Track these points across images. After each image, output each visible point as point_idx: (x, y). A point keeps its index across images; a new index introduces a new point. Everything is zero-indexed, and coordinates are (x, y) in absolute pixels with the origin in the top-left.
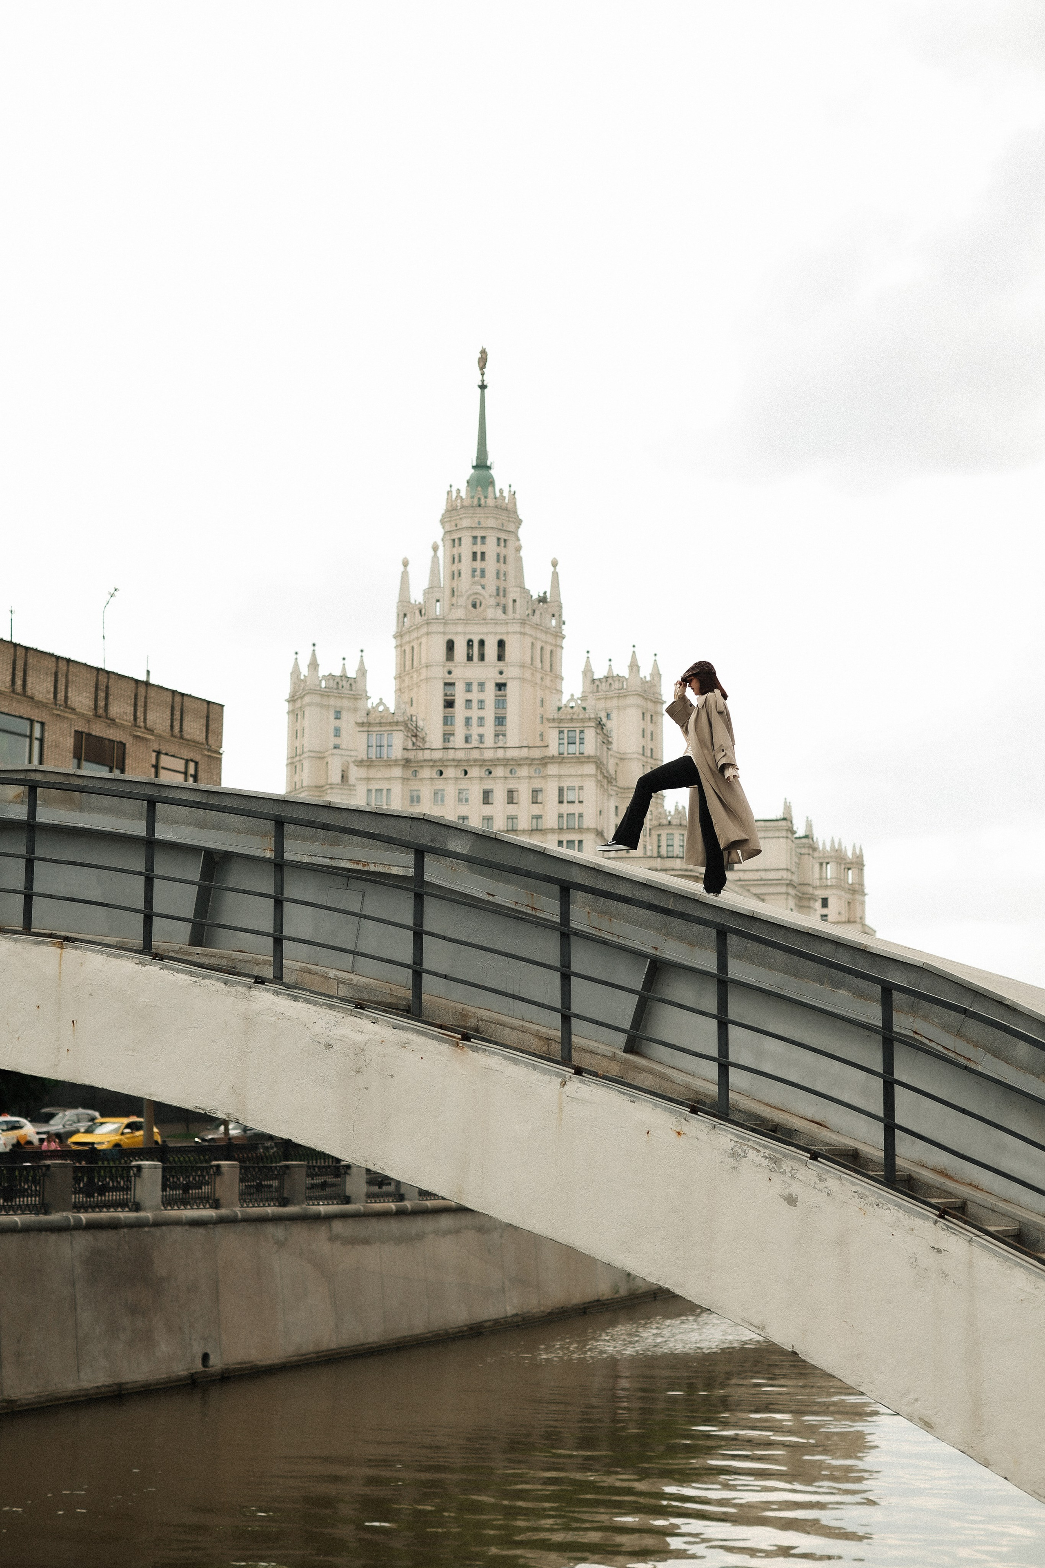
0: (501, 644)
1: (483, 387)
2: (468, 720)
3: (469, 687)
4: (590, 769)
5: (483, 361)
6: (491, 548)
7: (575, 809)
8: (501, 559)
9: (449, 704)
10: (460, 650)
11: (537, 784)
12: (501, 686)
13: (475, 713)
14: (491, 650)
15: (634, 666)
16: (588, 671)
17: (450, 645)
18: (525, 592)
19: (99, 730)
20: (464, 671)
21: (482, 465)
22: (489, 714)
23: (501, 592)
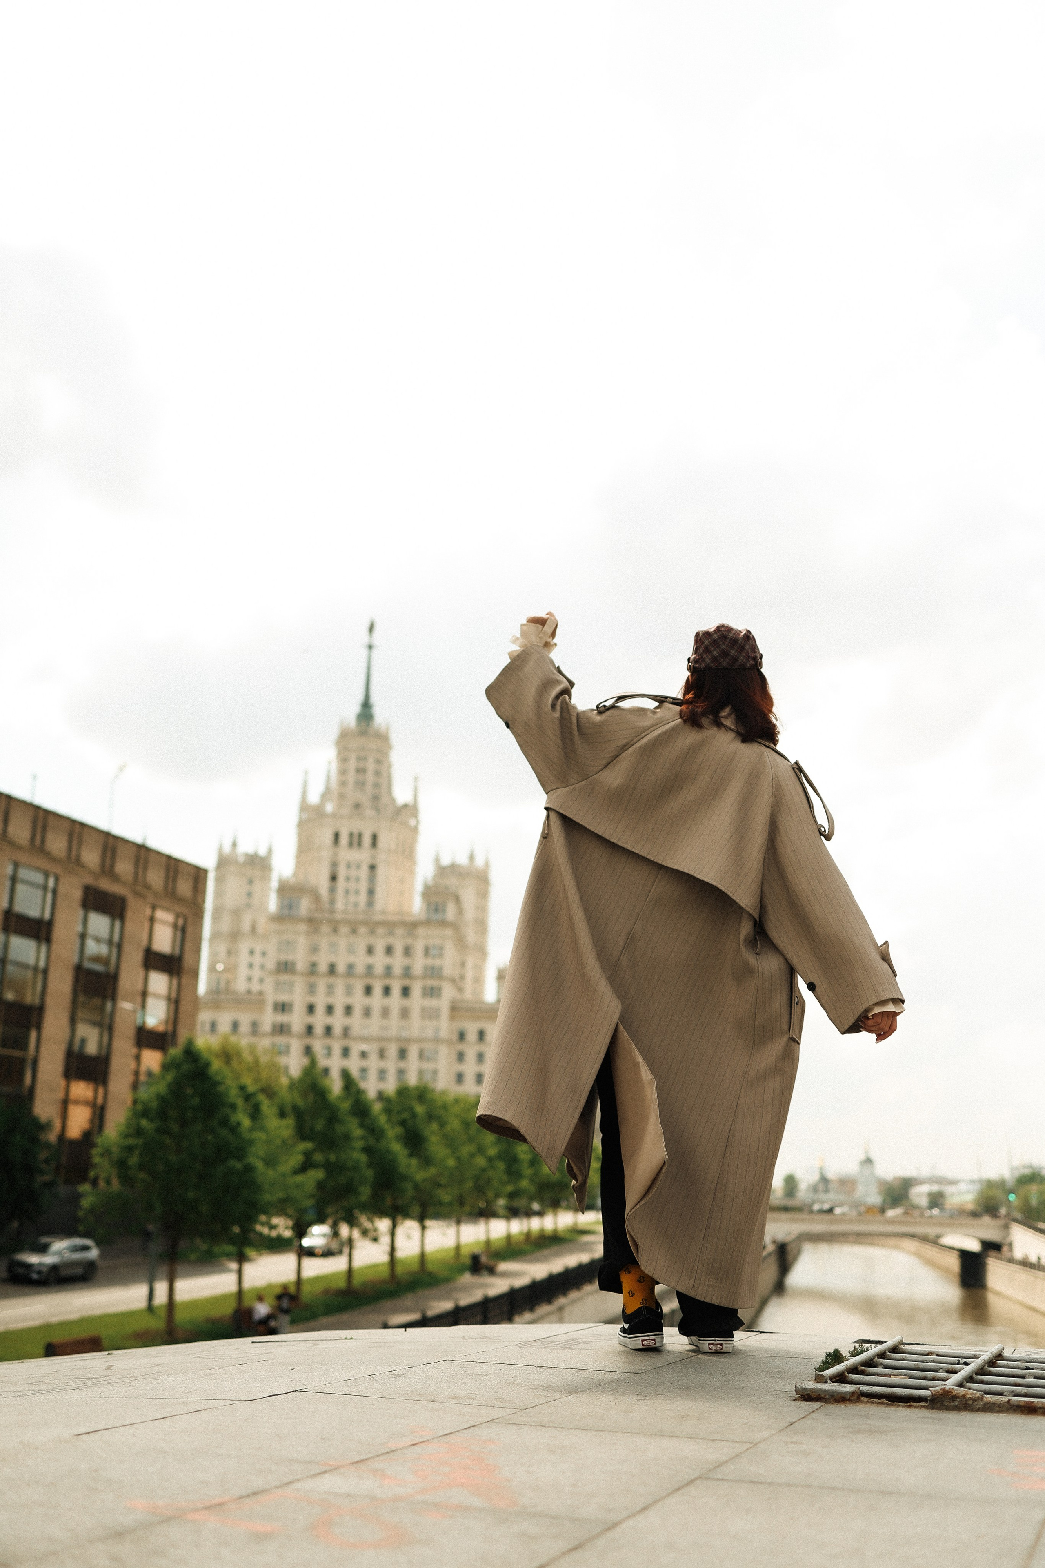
0: (374, 837)
1: (370, 647)
2: (347, 892)
3: (349, 866)
4: (449, 932)
5: (371, 628)
6: (371, 766)
7: (437, 962)
8: (377, 773)
9: (334, 878)
10: (344, 840)
11: (409, 941)
12: (372, 868)
13: (352, 886)
14: (367, 840)
15: (472, 858)
16: (437, 860)
17: (337, 836)
18: (393, 800)
19: (105, 885)
20: (346, 855)
21: (366, 705)
22: (363, 887)
23: (376, 798)
